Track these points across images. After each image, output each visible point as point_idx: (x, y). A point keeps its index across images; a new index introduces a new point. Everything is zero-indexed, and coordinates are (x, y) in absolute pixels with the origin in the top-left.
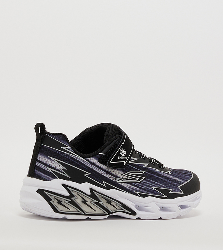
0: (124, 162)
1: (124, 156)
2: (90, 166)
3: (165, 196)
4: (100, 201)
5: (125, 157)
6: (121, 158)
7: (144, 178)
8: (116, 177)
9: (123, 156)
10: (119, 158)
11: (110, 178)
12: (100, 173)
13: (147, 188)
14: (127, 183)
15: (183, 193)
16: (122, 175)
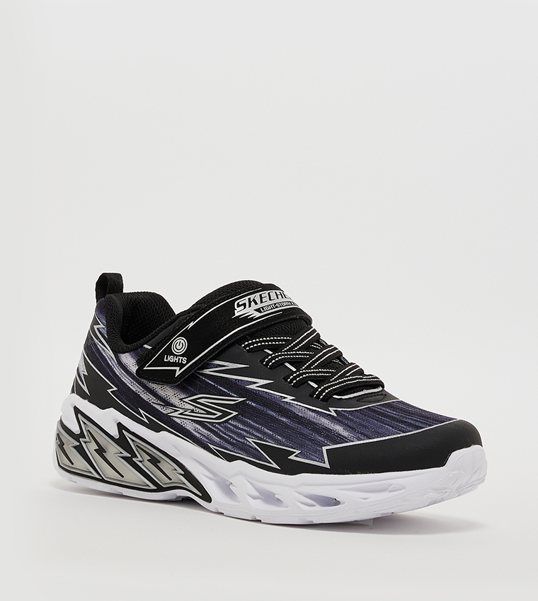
0: (178, 368)
1: (179, 356)
3: (275, 466)
4: (136, 456)
5: (181, 358)
6: (171, 359)
7: (235, 413)
8: (167, 403)
9: (177, 356)
11: (156, 406)
12: (133, 389)
13: (236, 440)
14: (192, 420)
15: (327, 465)
16: (181, 399)
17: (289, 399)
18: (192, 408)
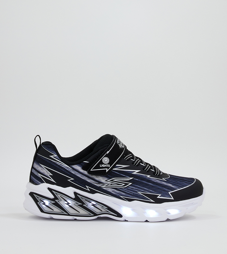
0: (107, 169)
1: (107, 164)
2: (73, 172)
3: (152, 201)
4: (84, 204)
5: (107, 165)
6: (103, 166)
7: (131, 184)
8: (100, 182)
9: (106, 164)
10: (101, 166)
11: (94, 184)
12: (83, 178)
13: (133, 193)
14: (111, 188)
15: (172, 198)
16: (106, 180)
17: (149, 176)
18: (111, 183)
